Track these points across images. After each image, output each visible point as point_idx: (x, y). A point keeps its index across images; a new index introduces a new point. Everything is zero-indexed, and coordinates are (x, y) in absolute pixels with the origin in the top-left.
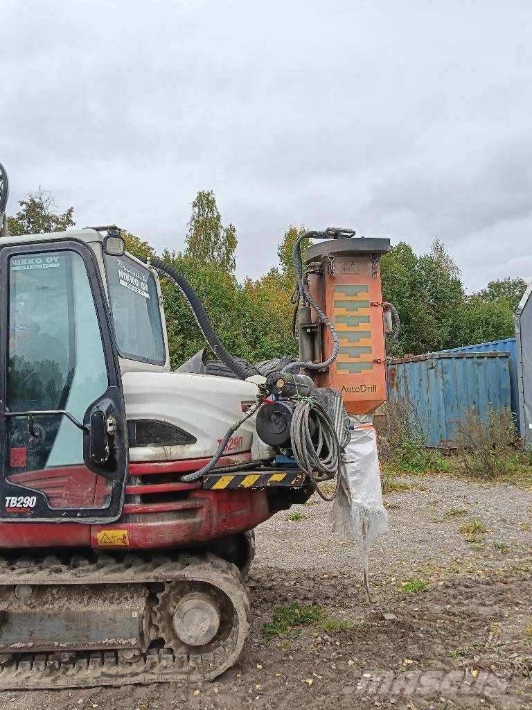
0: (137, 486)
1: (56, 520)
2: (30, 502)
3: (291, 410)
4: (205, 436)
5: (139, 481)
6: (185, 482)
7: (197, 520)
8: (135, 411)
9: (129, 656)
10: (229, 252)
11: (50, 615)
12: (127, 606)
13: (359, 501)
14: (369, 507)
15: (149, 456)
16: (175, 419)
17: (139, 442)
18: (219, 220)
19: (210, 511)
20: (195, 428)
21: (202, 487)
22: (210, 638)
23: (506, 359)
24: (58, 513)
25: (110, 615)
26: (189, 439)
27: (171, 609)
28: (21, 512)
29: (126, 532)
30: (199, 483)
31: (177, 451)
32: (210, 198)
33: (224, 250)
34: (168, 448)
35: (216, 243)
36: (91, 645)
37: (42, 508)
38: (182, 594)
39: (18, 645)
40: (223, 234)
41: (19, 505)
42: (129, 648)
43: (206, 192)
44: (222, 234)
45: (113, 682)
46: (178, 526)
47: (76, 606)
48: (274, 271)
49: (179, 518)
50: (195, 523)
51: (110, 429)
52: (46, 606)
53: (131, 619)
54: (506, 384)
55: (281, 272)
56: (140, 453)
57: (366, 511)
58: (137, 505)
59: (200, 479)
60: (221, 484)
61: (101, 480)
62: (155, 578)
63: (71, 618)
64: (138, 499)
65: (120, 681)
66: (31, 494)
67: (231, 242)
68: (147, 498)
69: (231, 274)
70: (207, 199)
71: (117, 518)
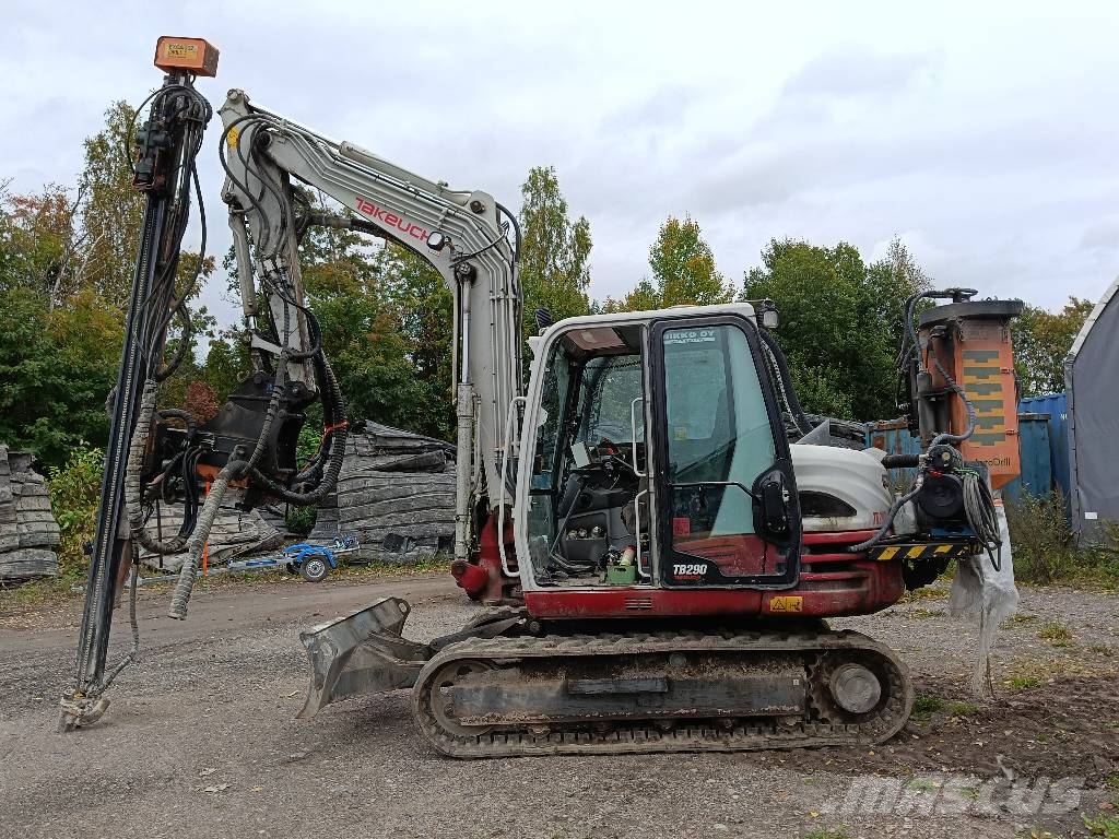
0: (806, 556)
1: (729, 587)
2: (701, 569)
4: (864, 508)
5: (808, 551)
6: (851, 552)
7: (864, 589)
8: (803, 482)
9: (792, 723)
10: (580, 259)
11: (711, 683)
12: (788, 674)
13: (991, 581)
14: (1001, 587)
15: (820, 527)
16: (837, 491)
17: (808, 513)
18: (563, 210)
19: (874, 582)
20: (856, 501)
21: (869, 557)
22: (872, 706)
23: (1045, 425)
24: (731, 581)
25: (771, 683)
26: (850, 512)
27: (825, 680)
28: (691, 580)
29: (800, 598)
30: (863, 554)
31: (841, 522)
32: (550, 178)
33: (571, 256)
34: (833, 519)
35: (559, 246)
36: (754, 712)
37: (714, 574)
38: (835, 665)
39: (683, 711)
41: (688, 573)
42: (793, 715)
43: (543, 169)
44: (568, 233)
45: (785, 745)
46: (850, 594)
47: (733, 674)
48: (645, 285)
49: (847, 587)
50: (863, 592)
51: (786, 499)
52: (706, 675)
53: (793, 687)
54: (1045, 458)
55: (655, 287)
56: (810, 523)
57: (997, 590)
58: (807, 574)
59: (866, 550)
60: (887, 555)
61: (772, 550)
62: (821, 645)
63: (732, 687)
64: (809, 568)
65: (792, 744)
66: (701, 562)
67: (583, 244)
68: (817, 567)
69: (582, 292)
70: (546, 180)
71: (794, 584)
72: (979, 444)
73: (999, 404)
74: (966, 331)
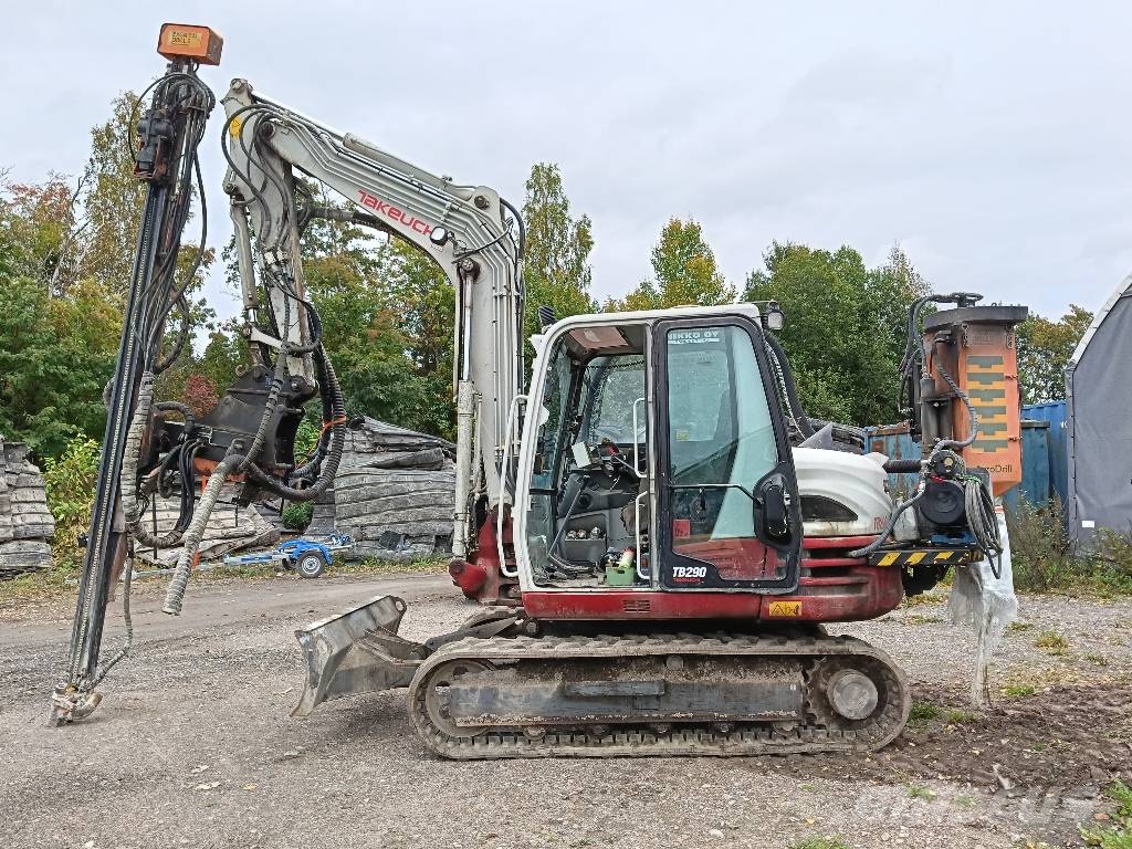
0: (807, 560)
1: (729, 590)
2: (700, 572)
3: (962, 489)
4: (865, 513)
5: (808, 555)
6: (851, 557)
7: (863, 595)
8: (806, 486)
9: (788, 728)
10: (580, 258)
11: (708, 687)
12: (785, 679)
13: (990, 588)
14: (1000, 595)
15: (817, 531)
16: (838, 495)
17: (809, 518)
18: (565, 208)
19: (873, 588)
20: (857, 506)
21: (868, 563)
22: (869, 712)
23: (1043, 432)
24: (730, 584)
25: (768, 687)
26: (852, 516)
27: (822, 686)
28: (691, 583)
29: (800, 604)
30: (863, 560)
31: (842, 527)
32: (553, 175)
33: (572, 255)
34: (834, 524)
35: (561, 244)
36: (751, 717)
37: (713, 578)
38: (832, 671)
39: (678, 715)
40: (571, 230)
41: (688, 576)
42: (790, 720)
43: (546, 165)
45: (780, 751)
46: (849, 600)
47: (731, 678)
48: (645, 285)
49: (847, 592)
50: (863, 598)
51: (787, 503)
52: (703, 678)
53: (790, 692)
54: (1044, 466)
55: (657, 288)
56: (811, 527)
57: (997, 598)
58: (807, 579)
59: (866, 556)
60: (888, 561)
61: (772, 553)
62: (819, 651)
63: (729, 691)
64: (809, 573)
65: (787, 750)
66: (700, 564)
67: (584, 242)
68: (817, 572)
69: (583, 291)
70: (549, 176)
71: (793, 589)
72: (981, 451)
73: (1002, 410)
74: (971, 336)
